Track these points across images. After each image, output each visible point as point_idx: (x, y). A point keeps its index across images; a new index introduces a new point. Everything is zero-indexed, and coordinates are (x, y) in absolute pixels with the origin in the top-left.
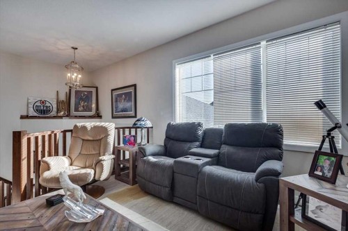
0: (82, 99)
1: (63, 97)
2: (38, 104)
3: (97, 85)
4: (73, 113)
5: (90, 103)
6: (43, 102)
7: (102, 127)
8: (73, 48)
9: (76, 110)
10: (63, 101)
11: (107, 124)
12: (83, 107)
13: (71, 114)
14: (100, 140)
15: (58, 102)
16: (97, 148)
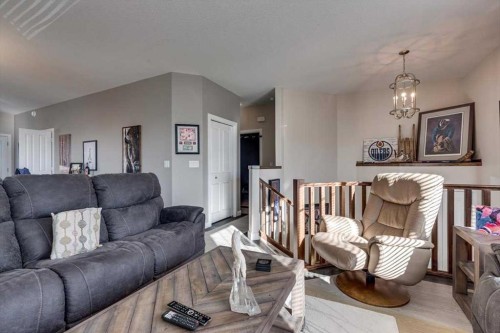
0: (440, 132)
1: (408, 133)
2: (375, 147)
3: (473, 99)
4: (423, 156)
5: (455, 137)
6: (380, 144)
7: (411, 181)
8: (402, 54)
9: (429, 151)
10: (407, 139)
11: (425, 175)
12: (442, 145)
13: (421, 159)
14: (409, 205)
15: (401, 141)
16: (401, 218)
